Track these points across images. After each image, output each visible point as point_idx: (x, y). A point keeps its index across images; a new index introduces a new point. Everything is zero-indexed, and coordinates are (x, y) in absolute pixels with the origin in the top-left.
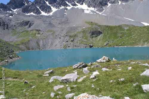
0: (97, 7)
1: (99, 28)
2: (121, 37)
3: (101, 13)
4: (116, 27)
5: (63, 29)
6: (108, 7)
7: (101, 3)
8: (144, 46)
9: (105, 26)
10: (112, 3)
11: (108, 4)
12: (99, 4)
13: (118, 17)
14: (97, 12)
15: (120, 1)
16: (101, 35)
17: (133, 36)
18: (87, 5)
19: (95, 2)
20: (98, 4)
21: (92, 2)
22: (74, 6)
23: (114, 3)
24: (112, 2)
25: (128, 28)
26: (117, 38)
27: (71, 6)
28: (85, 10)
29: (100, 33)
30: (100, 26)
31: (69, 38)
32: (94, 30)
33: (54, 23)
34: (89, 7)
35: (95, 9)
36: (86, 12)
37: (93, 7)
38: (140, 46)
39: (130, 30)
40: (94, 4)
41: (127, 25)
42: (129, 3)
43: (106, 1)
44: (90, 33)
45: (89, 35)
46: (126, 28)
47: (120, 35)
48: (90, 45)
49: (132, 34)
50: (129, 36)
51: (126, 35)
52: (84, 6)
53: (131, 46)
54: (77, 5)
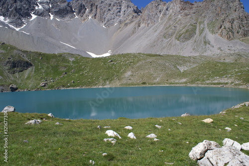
0: (10, 16)
1: (25, 55)
2: (66, 73)
3: (19, 29)
4: (54, 56)
6: (31, 19)
7: (17, 11)
8: (106, 87)
9: (37, 53)
10: (39, 15)
11: (32, 15)
13: (50, 39)
14: (10, 26)
15: (52, 14)
16: (29, 68)
17: (86, 72)
19: (5, 5)
20: (13, 10)
23: (42, 16)
24: (38, 12)
25: (73, 59)
26: (60, 73)
29: (28, 65)
30: (27, 52)
32: (17, 59)
35: (5, 20)
37: (1, 15)
38: (100, 87)
39: (78, 63)
40: (3, 10)
41: (72, 54)
42: (65, 20)
43: (28, 9)
44: (8, 65)
45: (7, 68)
46: (71, 60)
47: (63, 70)
48: (11, 86)
49: (83, 69)
50: (79, 71)
51: (73, 70)
53: (87, 87)
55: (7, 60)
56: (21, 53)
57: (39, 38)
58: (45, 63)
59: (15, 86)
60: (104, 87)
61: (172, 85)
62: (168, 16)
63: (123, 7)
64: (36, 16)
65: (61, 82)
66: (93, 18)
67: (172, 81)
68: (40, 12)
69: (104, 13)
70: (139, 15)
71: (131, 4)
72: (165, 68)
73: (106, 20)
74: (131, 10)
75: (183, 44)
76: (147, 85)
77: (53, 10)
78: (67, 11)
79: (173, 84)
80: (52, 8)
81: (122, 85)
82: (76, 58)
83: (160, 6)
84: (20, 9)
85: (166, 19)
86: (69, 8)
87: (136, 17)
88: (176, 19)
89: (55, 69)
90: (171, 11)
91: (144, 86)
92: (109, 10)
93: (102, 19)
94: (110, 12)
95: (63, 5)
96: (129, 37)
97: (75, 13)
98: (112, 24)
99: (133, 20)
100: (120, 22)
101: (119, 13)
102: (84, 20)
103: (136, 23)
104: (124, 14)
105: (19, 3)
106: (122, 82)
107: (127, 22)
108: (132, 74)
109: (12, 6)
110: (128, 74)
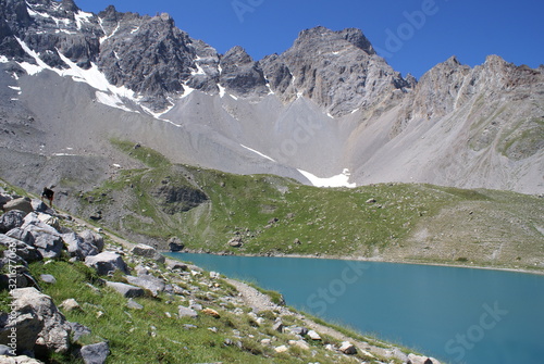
0: (144, 89)
1: (192, 177)
2: (276, 220)
3: (159, 114)
4: (247, 181)
5: (41, 161)
6: (183, 96)
7: (159, 78)
8: (373, 259)
9: (213, 172)
10: (198, 88)
11: (184, 87)
12: (153, 80)
13: (221, 139)
14: (144, 108)
15: (222, 86)
16: (202, 205)
17: (319, 222)
18: (107, 75)
19: (138, 69)
20: (150, 78)
21: (126, 66)
22: (52, 66)
23: (204, 90)
24: (196, 82)
25: (286, 189)
26: (263, 220)
27: (39, 61)
28: (97, 93)
29: (199, 197)
30: (195, 169)
31: (79, 205)
32: (178, 184)
34: (114, 82)
35: (135, 96)
36: (103, 98)
37: (129, 88)
38: (360, 258)
39: (297, 199)
40: (133, 77)
41: (281, 178)
42: (249, 98)
43: (177, 74)
44: (162, 195)
45: (160, 201)
46: (283, 190)
47: (268, 212)
48: (171, 240)
50: (303, 217)
51: (289, 215)
52: (94, 77)
53: (332, 257)
54: (68, 67)
55: (161, 186)
56: (185, 172)
57: (201, 135)
58: (231, 196)
59: (178, 242)
60: (370, 259)
61: (535, 272)
62: (474, 98)
63: (369, 75)
64: (192, 89)
65: (272, 241)
66: (307, 96)
67: (533, 260)
68: (201, 81)
69: (329, 87)
70: (405, 92)
71: (388, 68)
72: (509, 228)
73: (334, 101)
74: (387, 80)
75: (516, 164)
76: (470, 265)
77: (225, 78)
78: (254, 80)
79: (536, 268)
80: (224, 73)
81: (411, 258)
82: (291, 187)
83: (456, 75)
84: (165, 75)
85: (471, 104)
86: (256, 75)
87: (399, 97)
88: (497, 104)
89: (253, 206)
90: (482, 86)
91: (463, 265)
92: (341, 80)
93: (324, 100)
94: (344, 85)
95: (245, 69)
96: (387, 140)
97: (268, 85)
98: (347, 111)
99: (393, 102)
100: (365, 107)
101: (361, 88)
102: (288, 99)
103: (401, 111)
104: (373, 90)
105: (162, 64)
106: (411, 253)
107: (379, 106)
108: (430, 235)
109: (149, 69)
110: (422, 235)
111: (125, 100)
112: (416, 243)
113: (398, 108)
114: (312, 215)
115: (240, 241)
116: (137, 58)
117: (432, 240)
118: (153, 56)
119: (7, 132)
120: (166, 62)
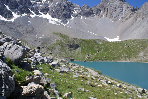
0: (61, 18)
1: (75, 41)
2: (99, 51)
3: (65, 25)
4: (90, 41)
5: (36, 39)
6: (71, 19)
7: (65, 15)
9: (81, 39)
10: (75, 17)
11: (72, 17)
12: (63, 16)
14: (61, 23)
15: (82, 15)
16: (78, 48)
17: (111, 51)
18: (51, 15)
19: (59, 13)
21: (56, 13)
22: (37, 15)
23: (77, 17)
24: (74, 15)
26: (95, 51)
27: (34, 14)
28: (49, 20)
29: (77, 46)
30: (76, 39)
31: (46, 50)
32: (72, 43)
33: (22, 31)
34: (53, 17)
35: (59, 20)
36: (50, 22)
37: (57, 18)
38: (123, 61)
39: (104, 45)
40: (58, 15)
41: (100, 40)
42: (89, 18)
43: (69, 13)
44: (68, 46)
45: (67, 48)
46: (100, 43)
47: (96, 49)
48: (71, 58)
49: (109, 49)
50: (106, 50)
51: (102, 50)
52: (48, 16)
53: (115, 61)
54: (41, 14)
55: (67, 44)
56: (73, 40)
57: (77, 29)
58: (86, 45)
59: (73, 58)
60: (126, 61)
63: (124, 8)
64: (74, 17)
65: (98, 57)
66: (106, 16)
68: (76, 15)
69: (112, 13)
70: (135, 12)
71: (129, 6)
73: (114, 17)
74: (129, 9)
77: (82, 13)
80: (82, 12)
81: (138, 61)
82: (102, 42)
84: (66, 14)
86: (91, 12)
87: (133, 14)
89: (92, 48)
92: (115, 11)
93: (111, 17)
94: (116, 12)
95: (88, 10)
96: (130, 27)
97: (94, 14)
98: (118, 19)
99: (131, 16)
100: (123, 18)
101: (121, 12)
102: (100, 17)
103: (134, 18)
104: (125, 12)
105: (65, 11)
106: (138, 59)
107: (127, 17)
108: (144, 54)
109: (62, 13)
110: (141, 54)
111: (56, 22)
112: (140, 56)
113: (133, 17)
114: (109, 50)
115: (89, 57)
116: (58, 10)
117: (145, 55)
118: (63, 9)
119: (28, 33)
120: (66, 10)
